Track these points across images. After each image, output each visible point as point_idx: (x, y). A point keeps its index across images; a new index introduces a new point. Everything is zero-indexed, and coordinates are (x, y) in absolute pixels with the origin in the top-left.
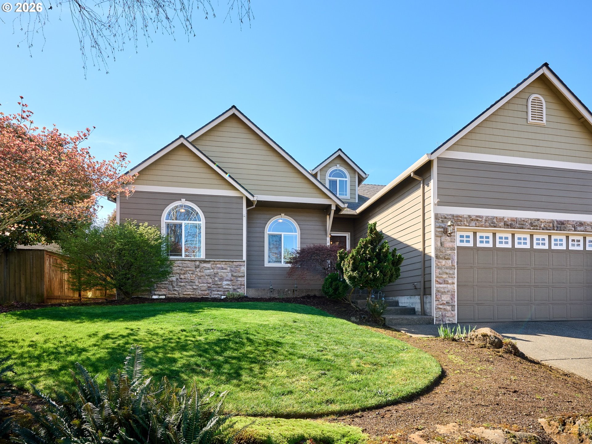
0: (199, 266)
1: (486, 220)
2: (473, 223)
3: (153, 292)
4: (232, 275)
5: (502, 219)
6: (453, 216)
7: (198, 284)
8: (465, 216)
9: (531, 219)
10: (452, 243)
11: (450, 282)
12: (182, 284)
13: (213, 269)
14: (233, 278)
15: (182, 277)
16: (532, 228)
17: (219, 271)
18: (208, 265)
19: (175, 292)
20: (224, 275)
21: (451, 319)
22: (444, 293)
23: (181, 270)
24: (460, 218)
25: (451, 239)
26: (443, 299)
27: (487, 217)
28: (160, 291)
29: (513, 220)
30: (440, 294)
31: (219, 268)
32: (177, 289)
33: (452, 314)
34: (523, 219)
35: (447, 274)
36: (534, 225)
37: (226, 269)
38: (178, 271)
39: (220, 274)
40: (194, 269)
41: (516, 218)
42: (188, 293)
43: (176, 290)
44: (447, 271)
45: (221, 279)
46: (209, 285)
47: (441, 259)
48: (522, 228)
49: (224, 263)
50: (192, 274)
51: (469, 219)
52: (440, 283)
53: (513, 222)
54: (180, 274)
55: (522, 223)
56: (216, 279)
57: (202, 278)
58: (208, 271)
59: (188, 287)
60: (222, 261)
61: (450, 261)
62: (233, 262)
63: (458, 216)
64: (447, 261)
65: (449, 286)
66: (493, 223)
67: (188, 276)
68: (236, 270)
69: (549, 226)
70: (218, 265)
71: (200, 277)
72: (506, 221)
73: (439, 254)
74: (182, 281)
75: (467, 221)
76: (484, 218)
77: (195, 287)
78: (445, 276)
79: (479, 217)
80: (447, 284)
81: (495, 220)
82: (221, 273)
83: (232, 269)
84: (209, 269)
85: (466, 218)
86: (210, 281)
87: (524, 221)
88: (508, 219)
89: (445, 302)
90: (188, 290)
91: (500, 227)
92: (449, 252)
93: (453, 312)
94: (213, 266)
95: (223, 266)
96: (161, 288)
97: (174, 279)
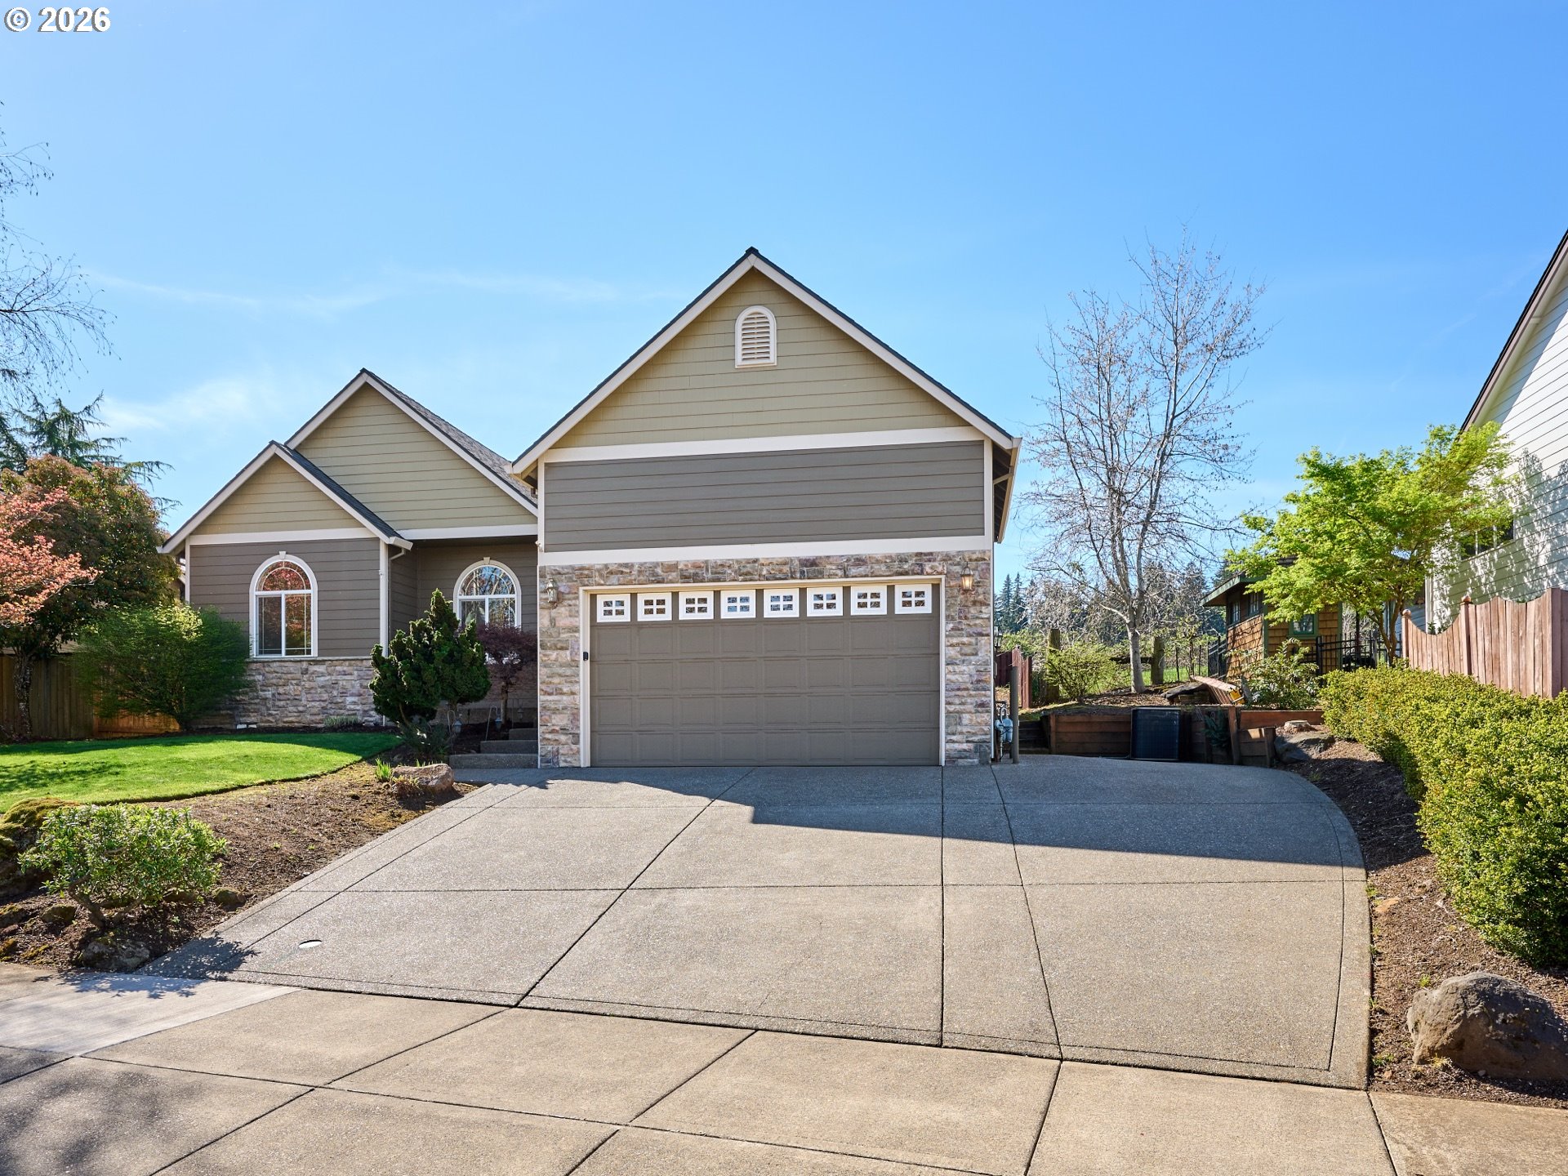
0: (307, 670)
1: (640, 572)
2: (614, 579)
3: (237, 719)
4: (361, 686)
5: (672, 567)
6: (572, 567)
7: (305, 703)
8: (598, 567)
9: (738, 561)
10: (571, 619)
11: (565, 690)
12: (282, 703)
13: (329, 674)
14: (362, 691)
15: (281, 690)
16: (741, 578)
17: (339, 677)
18: (321, 669)
19: (270, 719)
20: (348, 686)
21: (569, 759)
22: (555, 711)
23: (280, 678)
24: (586, 572)
25: (570, 611)
26: (554, 721)
27: (641, 565)
28: (249, 716)
29: (696, 566)
30: (548, 713)
31: (339, 673)
32: (274, 712)
33: (571, 750)
34: (719, 563)
35: (560, 675)
36: (746, 572)
37: (351, 674)
38: (274, 681)
39: (341, 683)
40: (299, 675)
41: (706, 562)
42: (290, 719)
43: (270, 715)
44: (561, 671)
45: (343, 694)
46: (323, 704)
47: (550, 648)
48: (719, 580)
49: (347, 663)
50: (297, 685)
51: (605, 572)
52: (550, 694)
53: (697, 570)
54: (277, 685)
55: (720, 570)
56: (335, 693)
57: (313, 691)
58: (322, 679)
59: (291, 709)
60: (344, 660)
61: (568, 652)
62: (362, 660)
63: (582, 568)
64: (561, 652)
65: (565, 698)
66: (654, 574)
67: (290, 688)
68: (368, 675)
69: (781, 571)
70: (338, 668)
71: (309, 691)
72: (682, 570)
73: (546, 640)
74: (282, 697)
75: (601, 576)
76: (636, 567)
77: (301, 709)
78: (556, 680)
79: (626, 565)
80: (562, 694)
81: (659, 570)
82: (343, 681)
83: (362, 673)
84: (323, 675)
85: (599, 571)
86: (325, 696)
87: (721, 565)
88: (686, 565)
89: (557, 728)
90: (290, 714)
91: (671, 582)
92: (564, 636)
93: (573, 747)
94: (330, 669)
95: (345, 668)
96: (249, 711)
97: (269, 694)
